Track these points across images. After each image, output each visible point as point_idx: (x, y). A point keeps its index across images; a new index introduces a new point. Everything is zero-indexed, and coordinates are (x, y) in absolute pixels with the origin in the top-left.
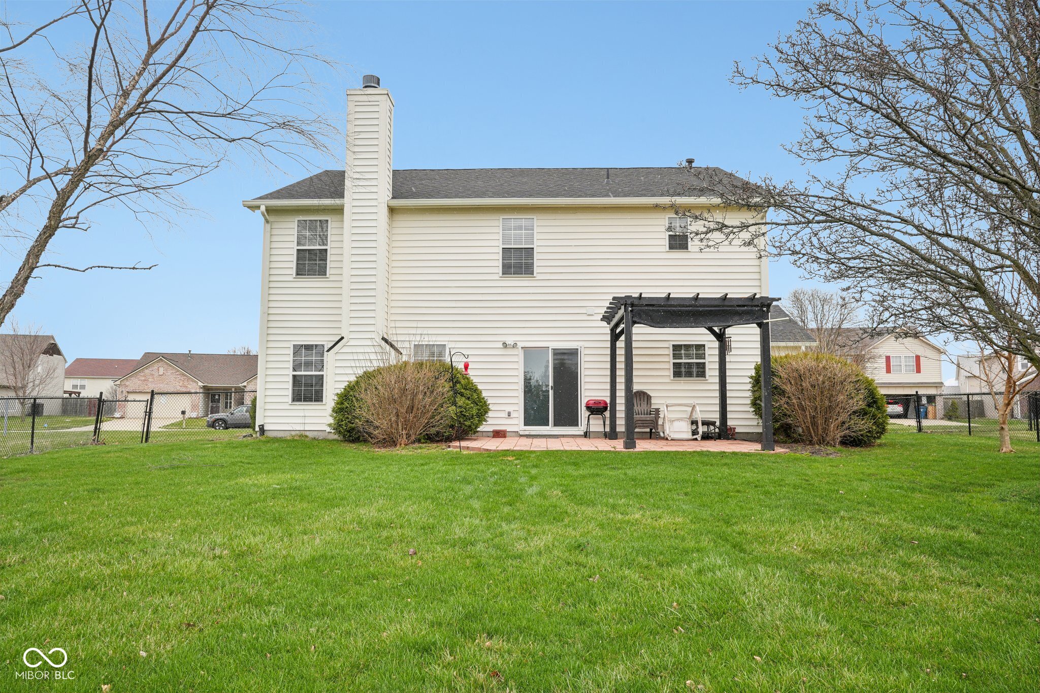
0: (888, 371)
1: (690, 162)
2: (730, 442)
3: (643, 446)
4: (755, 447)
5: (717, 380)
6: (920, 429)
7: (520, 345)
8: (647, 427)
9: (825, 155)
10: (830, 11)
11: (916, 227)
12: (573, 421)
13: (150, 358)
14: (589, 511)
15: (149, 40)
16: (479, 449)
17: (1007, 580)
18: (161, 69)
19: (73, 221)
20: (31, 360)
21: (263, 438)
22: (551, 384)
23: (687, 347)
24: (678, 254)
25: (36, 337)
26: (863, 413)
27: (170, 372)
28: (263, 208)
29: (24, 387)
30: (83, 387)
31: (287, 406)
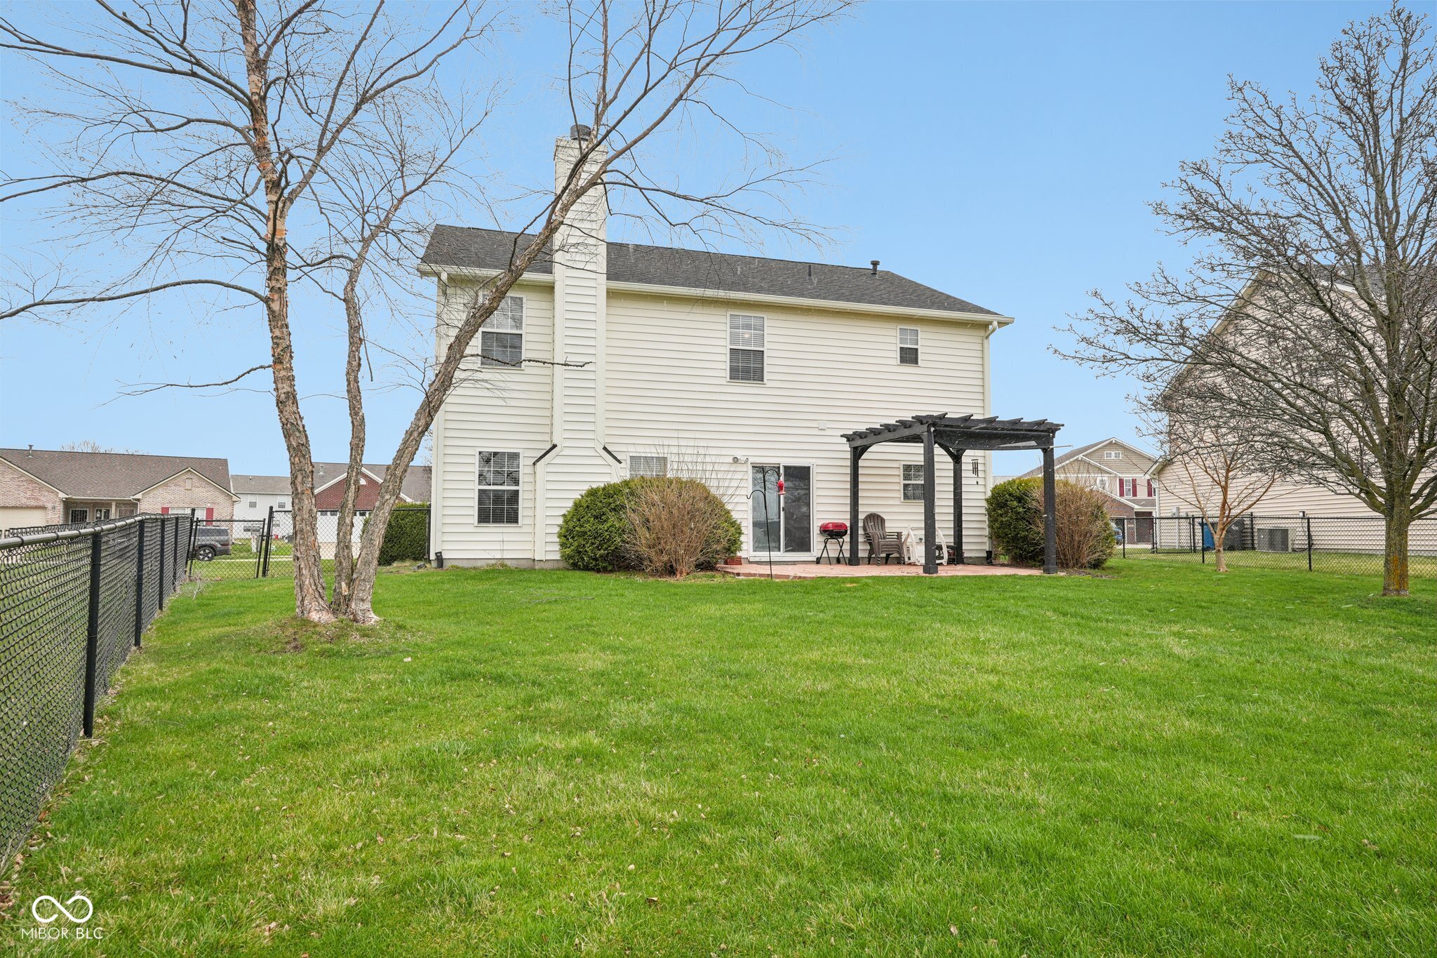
1: (874, 263)
7: (751, 460)
8: (885, 552)
12: (804, 546)
21: (441, 569)
22: (782, 504)
23: (917, 467)
24: (909, 369)
28: (445, 276)
31: (471, 529)
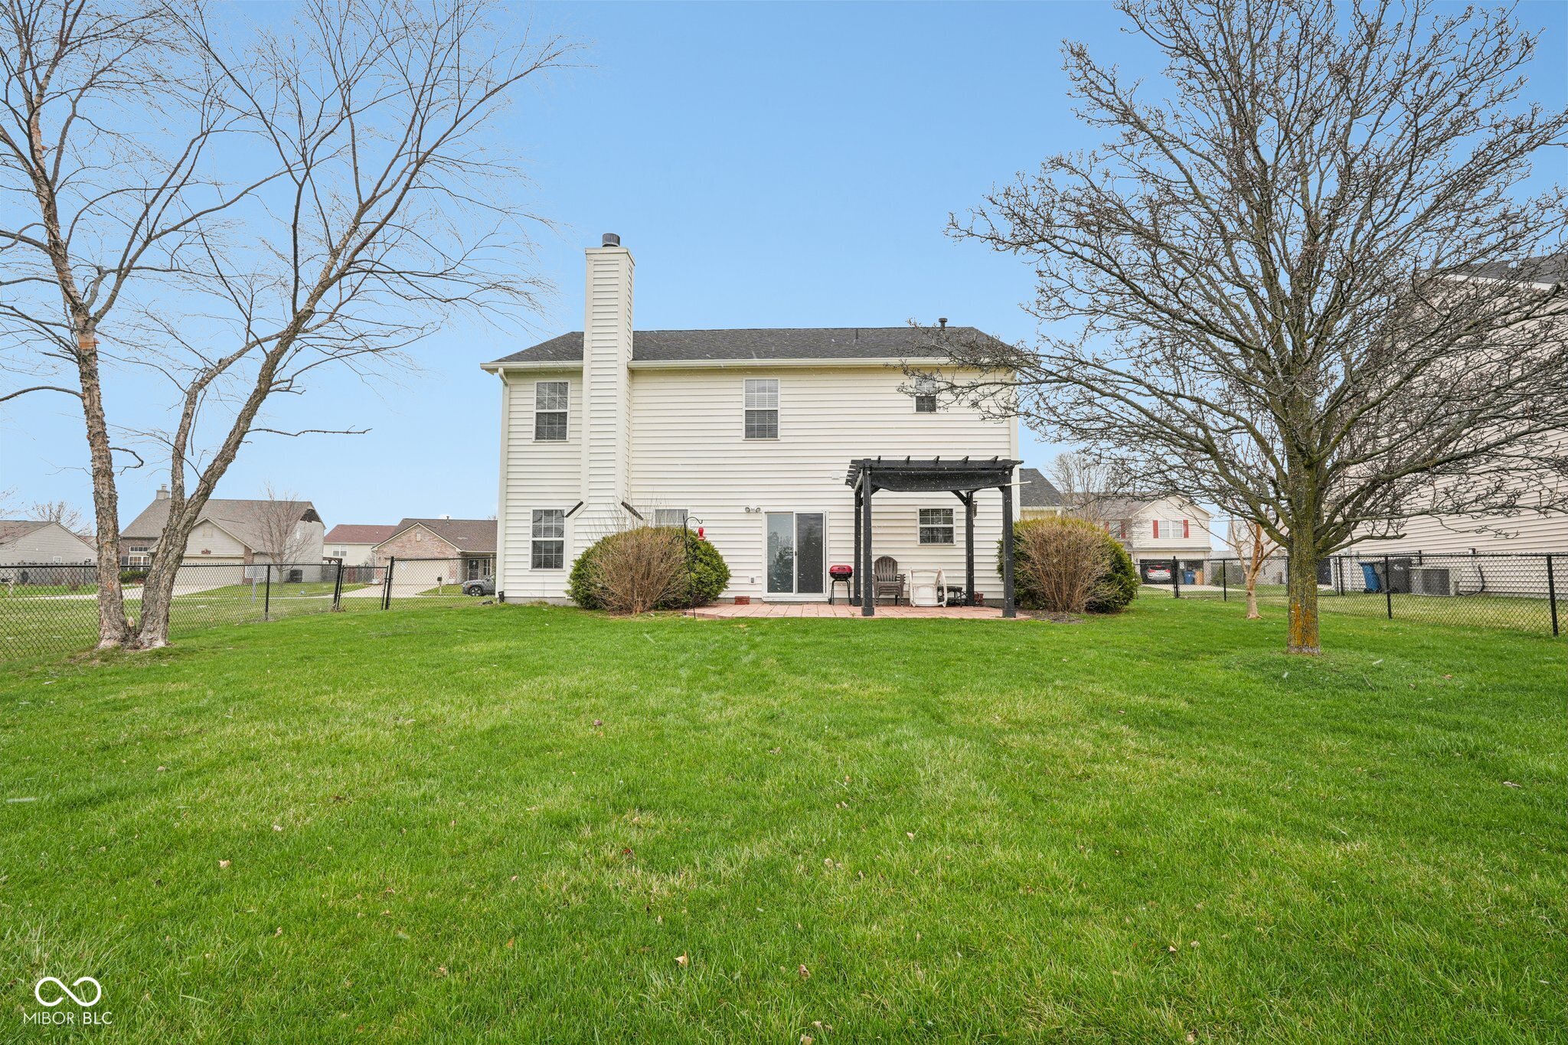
0: (1156, 535)
1: (943, 321)
2: (976, 608)
3: (881, 612)
4: (996, 614)
5: (964, 545)
6: (1177, 594)
7: (763, 510)
8: (892, 593)
9: (1062, 313)
10: (1062, 165)
11: (1149, 387)
12: (818, 588)
13: (408, 524)
14: (798, 680)
15: (360, 198)
16: (714, 616)
17: (1204, 751)
18: (372, 227)
19: (287, 385)
20: (288, 526)
21: (502, 605)
22: (795, 549)
23: (936, 511)
24: (926, 416)
25: (292, 503)
26: (1109, 578)
27: (427, 538)
28: (501, 371)
29: (280, 554)
30: (344, 553)
31: (527, 573)
